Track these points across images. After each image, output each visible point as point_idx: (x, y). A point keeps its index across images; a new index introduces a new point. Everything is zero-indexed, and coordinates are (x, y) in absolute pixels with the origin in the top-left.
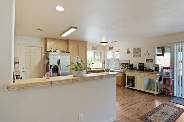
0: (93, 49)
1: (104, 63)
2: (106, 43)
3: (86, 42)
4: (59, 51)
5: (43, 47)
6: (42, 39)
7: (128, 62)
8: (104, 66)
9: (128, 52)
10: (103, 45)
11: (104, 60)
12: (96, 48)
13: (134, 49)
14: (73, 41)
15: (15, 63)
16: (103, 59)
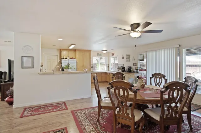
0: (98, 55)
1: (109, 67)
2: (106, 51)
3: (90, 51)
4: (69, 58)
5: (59, 55)
6: (58, 49)
7: (123, 66)
8: (109, 69)
9: (123, 58)
10: (104, 52)
11: (109, 64)
12: (101, 55)
13: (126, 55)
14: (80, 50)
15: (41, 66)
16: (107, 64)
